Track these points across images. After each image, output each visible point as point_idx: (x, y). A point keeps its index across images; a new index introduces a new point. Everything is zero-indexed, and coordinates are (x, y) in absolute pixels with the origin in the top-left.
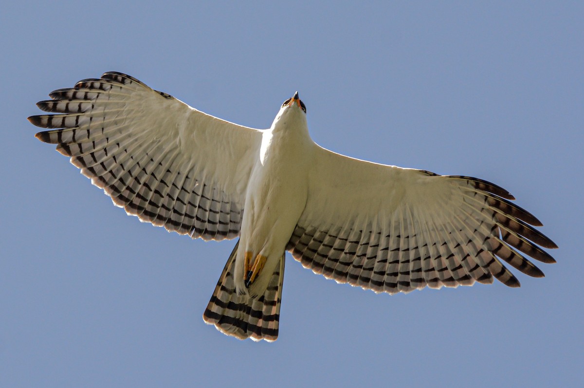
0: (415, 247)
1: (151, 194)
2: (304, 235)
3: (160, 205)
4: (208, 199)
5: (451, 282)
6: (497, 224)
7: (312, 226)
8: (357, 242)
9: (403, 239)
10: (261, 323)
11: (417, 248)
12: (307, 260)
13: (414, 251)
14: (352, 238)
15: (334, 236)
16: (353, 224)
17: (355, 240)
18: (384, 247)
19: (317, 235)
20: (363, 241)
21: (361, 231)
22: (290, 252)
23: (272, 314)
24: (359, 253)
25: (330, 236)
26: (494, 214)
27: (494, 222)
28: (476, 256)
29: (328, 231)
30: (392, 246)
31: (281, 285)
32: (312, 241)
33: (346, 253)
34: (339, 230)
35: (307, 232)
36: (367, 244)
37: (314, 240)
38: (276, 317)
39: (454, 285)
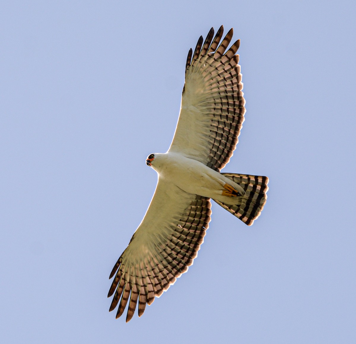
0: (220, 99)
1: (182, 251)
2: (211, 163)
3: (188, 246)
4: (188, 218)
5: (239, 78)
6: (207, 54)
7: (207, 158)
8: (216, 133)
9: (216, 106)
10: (259, 187)
11: (221, 98)
12: (225, 161)
13: (222, 100)
14: (214, 136)
15: (213, 146)
16: (207, 135)
17: (215, 134)
18: (220, 117)
19: (212, 155)
20: (215, 130)
21: (211, 131)
22: (220, 170)
23: (255, 180)
24: (222, 132)
25: (213, 148)
26: (203, 56)
27: (207, 57)
28: (224, 65)
29: (210, 149)
30: (219, 112)
31: (239, 175)
32: (215, 158)
33: (222, 139)
34: (210, 143)
35: (210, 161)
36: (217, 127)
37: (214, 157)
38: (256, 177)
39: (240, 76)
